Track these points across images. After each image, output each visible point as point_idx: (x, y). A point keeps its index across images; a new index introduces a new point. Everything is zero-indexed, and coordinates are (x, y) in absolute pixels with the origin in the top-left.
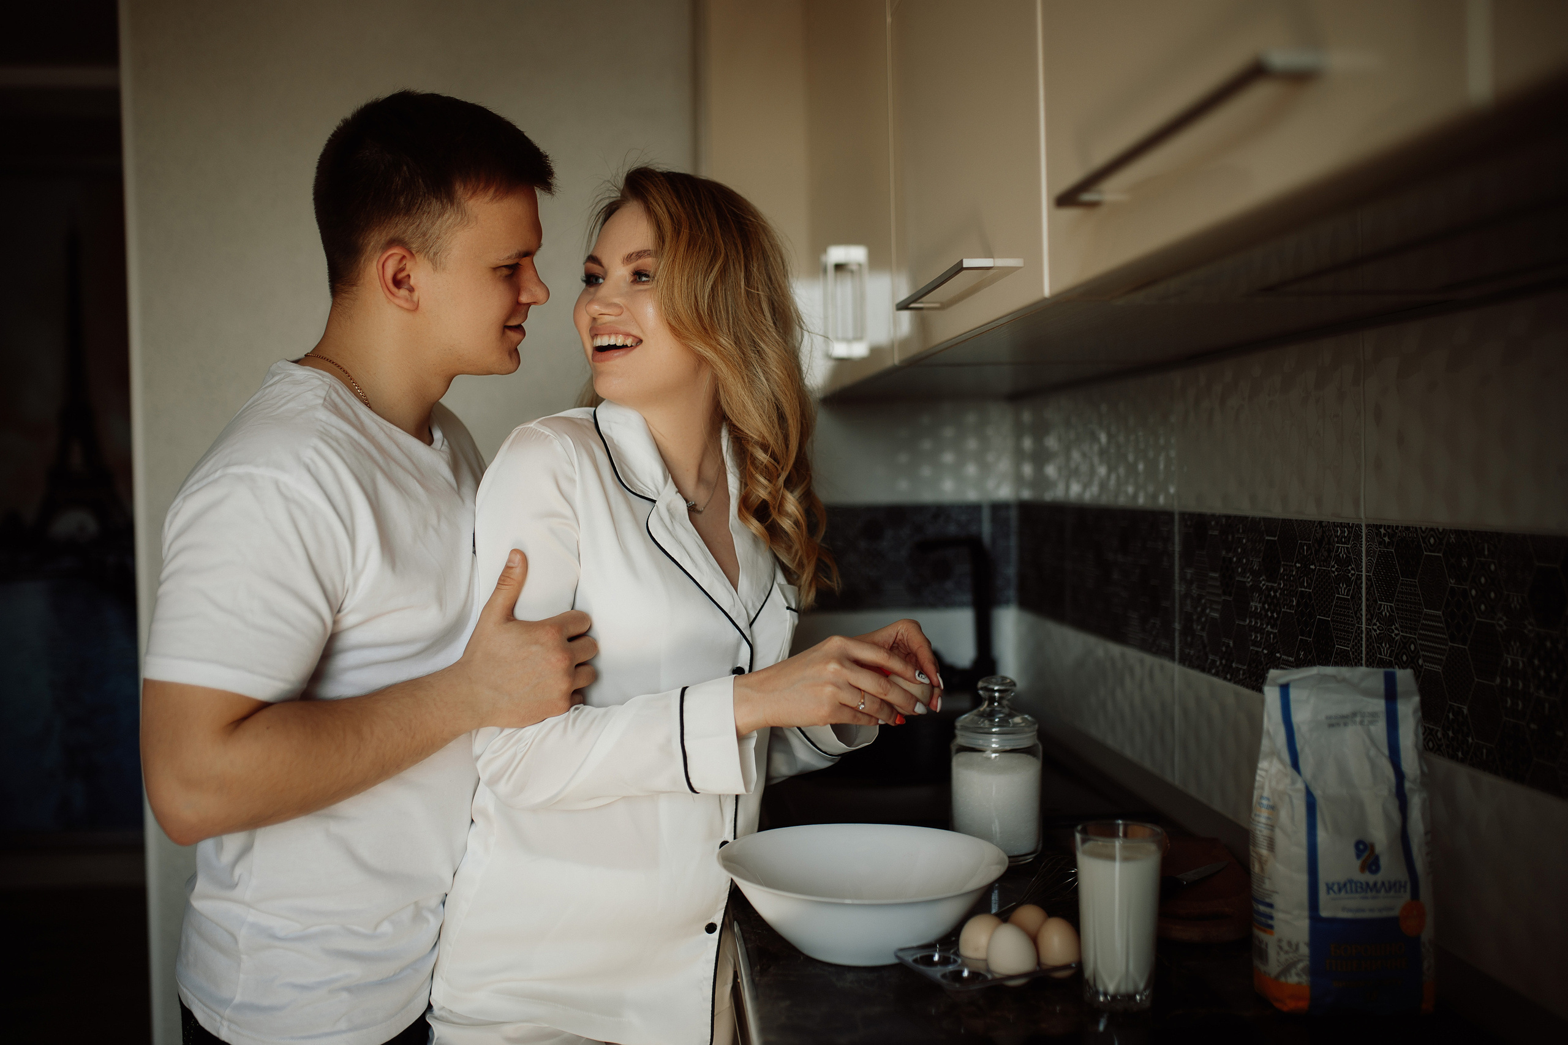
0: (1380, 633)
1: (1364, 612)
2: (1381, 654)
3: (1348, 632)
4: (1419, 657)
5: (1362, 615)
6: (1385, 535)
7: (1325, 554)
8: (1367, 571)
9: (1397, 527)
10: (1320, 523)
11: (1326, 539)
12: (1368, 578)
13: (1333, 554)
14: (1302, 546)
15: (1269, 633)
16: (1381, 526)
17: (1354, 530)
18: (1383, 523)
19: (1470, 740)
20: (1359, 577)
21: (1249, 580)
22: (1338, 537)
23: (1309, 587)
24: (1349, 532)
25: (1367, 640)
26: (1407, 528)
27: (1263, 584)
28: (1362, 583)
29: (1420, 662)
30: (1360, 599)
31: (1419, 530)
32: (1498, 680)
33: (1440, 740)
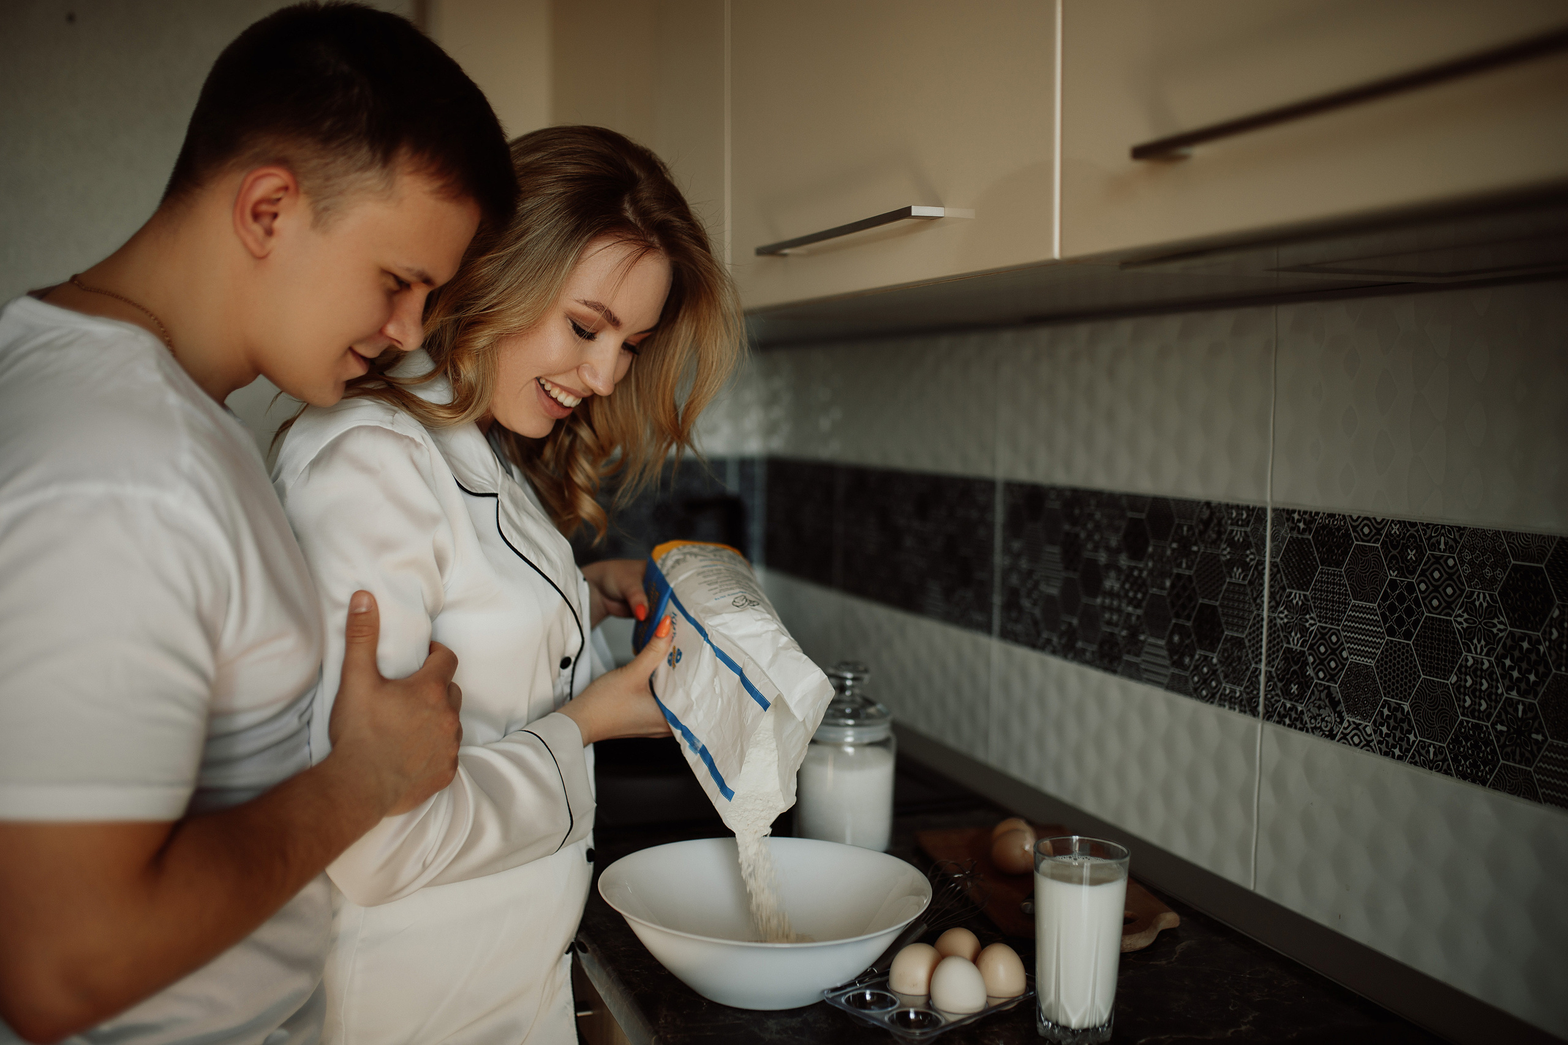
0: (1288, 623)
1: (1266, 599)
2: (1288, 643)
3: (1243, 618)
4: (1344, 649)
5: (1263, 602)
6: (1299, 521)
7: (1214, 536)
8: (1272, 556)
9: (1317, 514)
10: (1208, 504)
11: (1215, 521)
12: (1273, 565)
13: (1224, 537)
14: (1180, 527)
15: (1129, 615)
16: (1294, 511)
17: (1256, 514)
18: (1297, 508)
19: (1412, 737)
20: (1262, 563)
21: (1103, 558)
22: (1232, 519)
23: (1189, 568)
24: (1248, 515)
25: (1270, 628)
26: (1331, 516)
27: (1124, 561)
28: (1264, 568)
29: (1345, 654)
30: (1262, 585)
31: (1348, 519)
32: (1454, 679)
33: (1370, 735)
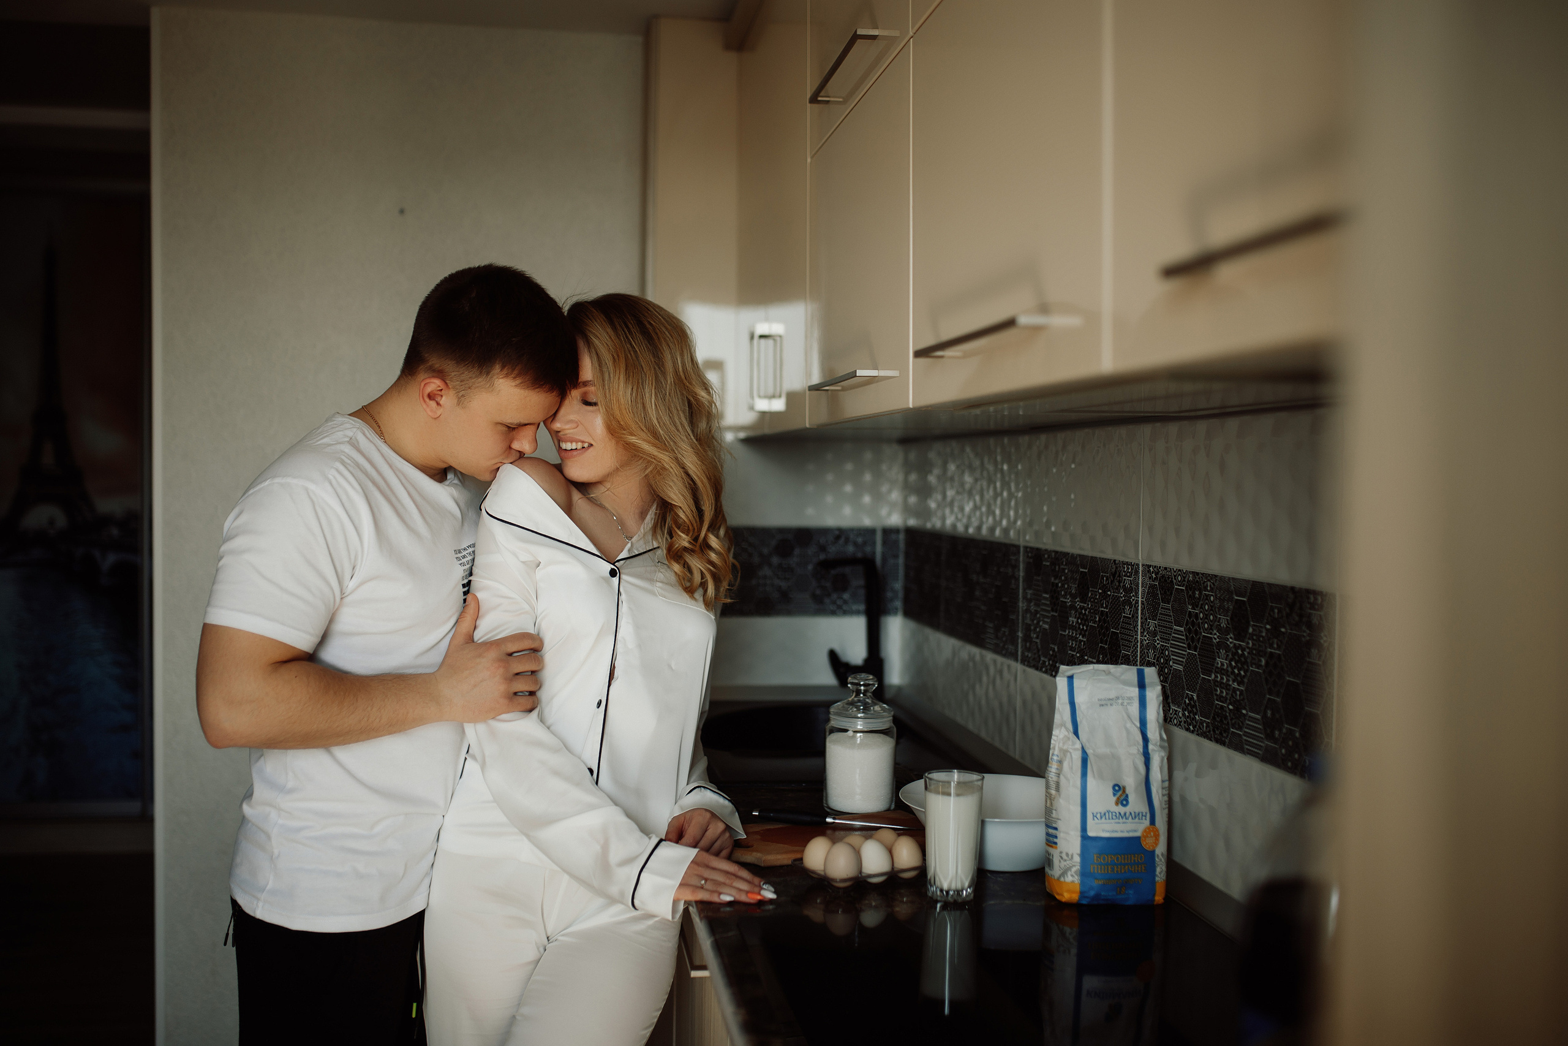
0: (1148, 643)
1: (1139, 627)
2: (1149, 657)
3: (1130, 641)
4: (1172, 660)
5: (1138, 629)
6: (1153, 573)
7: (1117, 584)
8: (1142, 598)
9: (1160, 568)
10: (1114, 561)
11: (1118, 573)
12: (1143, 603)
13: (1122, 584)
14: (1103, 577)
16: (1151, 566)
17: (1135, 568)
18: (1152, 564)
19: (1197, 717)
20: (1137, 602)
21: (1069, 601)
22: (1125, 572)
23: (1106, 607)
24: (1132, 569)
25: (1141, 647)
26: (1166, 569)
27: (1078, 603)
28: (1138, 606)
29: (1173, 663)
30: (1137, 617)
31: (1172, 571)
32: (1213, 676)
